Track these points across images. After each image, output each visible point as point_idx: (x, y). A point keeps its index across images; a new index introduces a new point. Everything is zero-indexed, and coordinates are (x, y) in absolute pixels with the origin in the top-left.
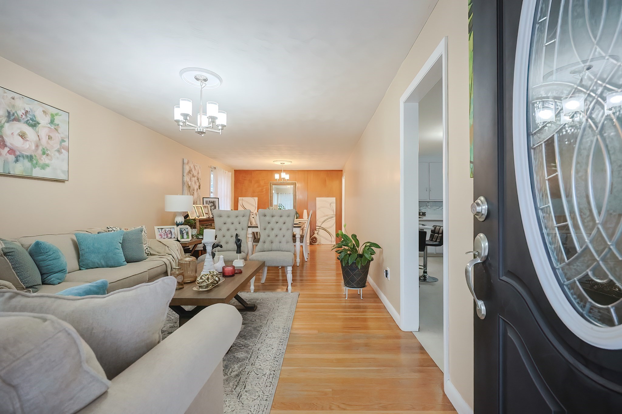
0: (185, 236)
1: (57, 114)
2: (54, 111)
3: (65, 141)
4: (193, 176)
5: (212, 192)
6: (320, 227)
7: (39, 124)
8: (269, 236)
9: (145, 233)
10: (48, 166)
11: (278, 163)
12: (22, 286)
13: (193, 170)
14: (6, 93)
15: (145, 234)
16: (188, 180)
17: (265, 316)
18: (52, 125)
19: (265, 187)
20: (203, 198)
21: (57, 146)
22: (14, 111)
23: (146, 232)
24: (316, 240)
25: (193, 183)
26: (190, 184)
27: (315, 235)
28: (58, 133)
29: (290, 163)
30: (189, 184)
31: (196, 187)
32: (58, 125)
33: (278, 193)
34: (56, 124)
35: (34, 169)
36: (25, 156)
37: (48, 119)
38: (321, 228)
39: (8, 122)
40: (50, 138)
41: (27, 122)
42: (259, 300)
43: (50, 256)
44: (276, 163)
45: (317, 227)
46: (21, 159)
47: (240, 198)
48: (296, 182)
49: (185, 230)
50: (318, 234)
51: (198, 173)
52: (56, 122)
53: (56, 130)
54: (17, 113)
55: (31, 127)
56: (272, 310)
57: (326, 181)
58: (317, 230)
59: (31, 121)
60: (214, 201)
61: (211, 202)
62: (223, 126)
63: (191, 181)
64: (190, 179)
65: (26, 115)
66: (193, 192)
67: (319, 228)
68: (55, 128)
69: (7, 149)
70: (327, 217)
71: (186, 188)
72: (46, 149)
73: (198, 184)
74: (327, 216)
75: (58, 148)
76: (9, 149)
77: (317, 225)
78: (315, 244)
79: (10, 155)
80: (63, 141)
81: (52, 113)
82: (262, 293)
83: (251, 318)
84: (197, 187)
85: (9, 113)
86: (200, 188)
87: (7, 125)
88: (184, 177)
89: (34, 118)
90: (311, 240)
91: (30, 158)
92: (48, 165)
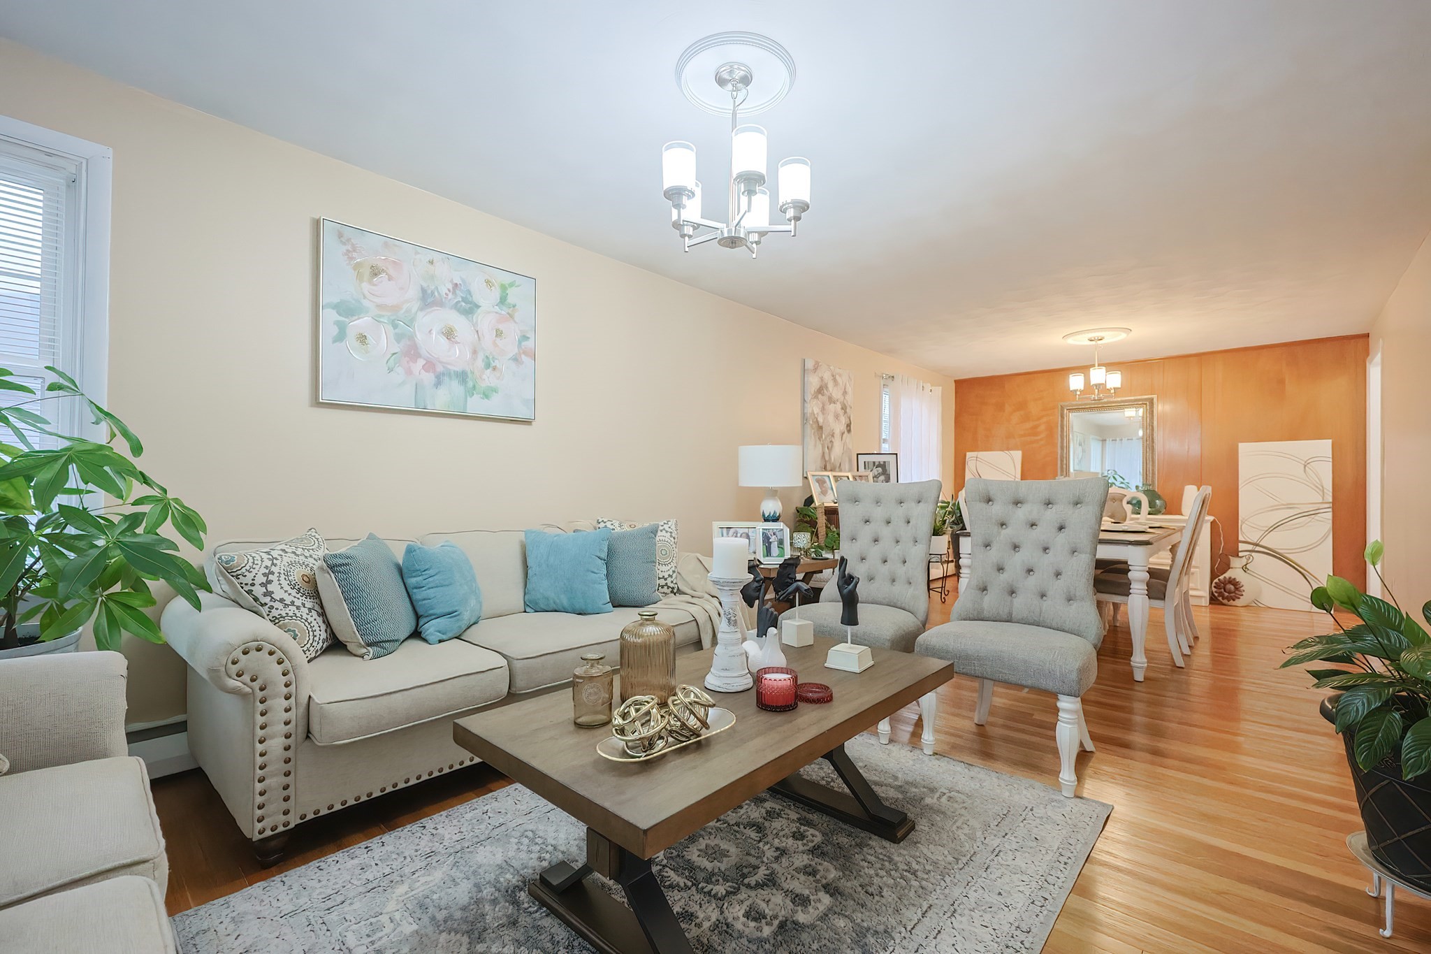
0: (775, 549)
1: (511, 285)
2: (507, 278)
3: (528, 338)
4: (831, 400)
5: (885, 441)
6: (1257, 545)
7: (478, 307)
8: (1000, 569)
9: (671, 536)
10: (495, 392)
11: (1082, 340)
12: (359, 640)
13: (830, 385)
14: (419, 253)
15: (672, 539)
16: (816, 410)
17: (924, 883)
18: (504, 308)
19: (1045, 420)
20: (858, 454)
21: (513, 350)
22: (433, 288)
23: (673, 535)
24: (1237, 589)
25: (831, 418)
26: (821, 420)
27: (1235, 573)
28: (515, 322)
29: (1122, 336)
30: (819, 419)
31: (839, 427)
32: (514, 306)
33: (1104, 441)
34: (510, 304)
35: (468, 398)
36: (452, 372)
37: (496, 294)
38: (1258, 549)
39: (421, 309)
40: (499, 334)
41: (456, 307)
42: (937, 795)
43: (431, 579)
44: (1071, 341)
45: (1242, 547)
46: (446, 379)
47: (969, 454)
48: (1155, 397)
49: (774, 534)
50: (1245, 568)
51: (845, 393)
52: (510, 300)
53: (511, 316)
54: (438, 292)
55: (463, 316)
56: (964, 860)
57: (1281, 382)
58: (1240, 554)
59: (464, 304)
60: (885, 462)
61: (877, 464)
62: (803, 207)
63: (823, 414)
64: (823, 409)
65: (454, 293)
66: (831, 441)
67: (1250, 547)
68: (508, 313)
69: (421, 362)
70: (1292, 512)
71: (810, 431)
72: (491, 357)
73: (843, 420)
74: (1289, 506)
75: (514, 353)
76: (425, 362)
77: (1241, 538)
78: (1232, 602)
79: (427, 374)
80: (525, 338)
81: (503, 283)
82: (959, 768)
83: (872, 872)
84: (843, 427)
85: (424, 291)
86: (849, 431)
87: (420, 314)
88: (806, 405)
89: (468, 296)
90: (1214, 590)
91: (462, 377)
92: (495, 390)
